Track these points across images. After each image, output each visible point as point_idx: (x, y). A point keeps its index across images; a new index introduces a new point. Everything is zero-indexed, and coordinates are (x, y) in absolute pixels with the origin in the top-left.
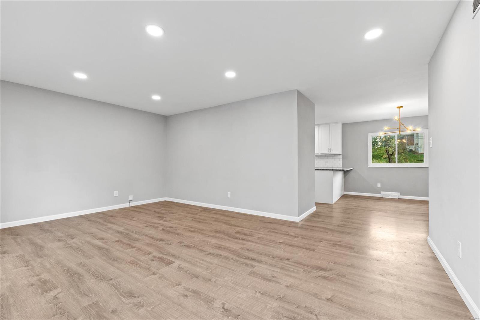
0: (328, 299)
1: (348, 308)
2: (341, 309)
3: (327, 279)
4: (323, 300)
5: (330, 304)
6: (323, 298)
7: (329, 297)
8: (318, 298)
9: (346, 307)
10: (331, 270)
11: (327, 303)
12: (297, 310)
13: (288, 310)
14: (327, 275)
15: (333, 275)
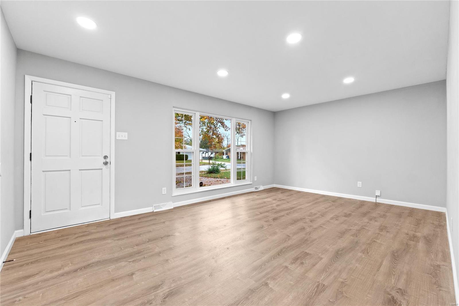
0: (133, 274)
1: (114, 280)
2: (118, 276)
3: (153, 287)
4: (136, 271)
5: (129, 273)
6: (137, 272)
7: (134, 276)
8: (140, 269)
9: (116, 279)
10: (164, 301)
11: (131, 272)
12: (143, 256)
13: (147, 253)
14: (158, 292)
15: (153, 297)
